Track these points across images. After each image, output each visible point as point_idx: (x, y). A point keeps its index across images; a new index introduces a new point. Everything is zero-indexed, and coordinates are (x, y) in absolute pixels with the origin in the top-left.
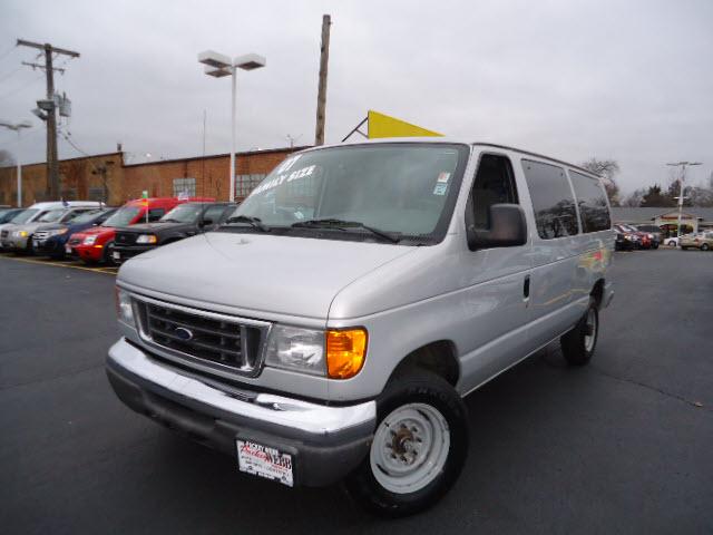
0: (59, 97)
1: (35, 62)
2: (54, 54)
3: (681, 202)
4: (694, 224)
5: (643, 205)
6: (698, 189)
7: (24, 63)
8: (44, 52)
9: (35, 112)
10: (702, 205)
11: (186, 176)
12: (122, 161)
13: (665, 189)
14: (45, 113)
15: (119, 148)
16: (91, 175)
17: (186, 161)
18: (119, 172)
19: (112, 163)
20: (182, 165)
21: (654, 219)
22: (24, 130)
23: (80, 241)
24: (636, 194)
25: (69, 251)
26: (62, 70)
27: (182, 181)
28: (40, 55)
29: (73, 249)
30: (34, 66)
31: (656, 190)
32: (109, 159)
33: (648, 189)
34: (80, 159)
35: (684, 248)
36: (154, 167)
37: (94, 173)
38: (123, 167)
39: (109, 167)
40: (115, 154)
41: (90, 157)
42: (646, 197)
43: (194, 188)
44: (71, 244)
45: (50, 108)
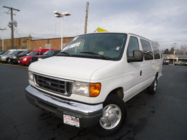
0: (14, 21)
1: (8, 12)
2: (13, 10)
3: (174, 53)
4: (177, 59)
5: (164, 54)
7: (5, 12)
8: (10, 9)
9: (8, 25)
10: (179, 54)
11: (48, 43)
12: (31, 39)
13: (169, 50)
14: (11, 26)
15: (30, 36)
16: (22, 42)
17: (48, 39)
18: (30, 42)
19: (28, 39)
21: (167, 57)
22: (4, 30)
23: (22, 59)
24: (162, 51)
26: (15, 15)
27: (47, 45)
28: (9, 10)
29: (20, 62)
30: (8, 13)
31: (167, 50)
32: (27, 38)
33: (165, 50)
34: (20, 38)
35: (175, 65)
36: (40, 41)
37: (23, 42)
38: (31, 40)
39: (28, 40)
40: (29, 37)
41: (22, 38)
42: (165, 52)
43: (50, 46)
44: (20, 60)
45: (12, 24)
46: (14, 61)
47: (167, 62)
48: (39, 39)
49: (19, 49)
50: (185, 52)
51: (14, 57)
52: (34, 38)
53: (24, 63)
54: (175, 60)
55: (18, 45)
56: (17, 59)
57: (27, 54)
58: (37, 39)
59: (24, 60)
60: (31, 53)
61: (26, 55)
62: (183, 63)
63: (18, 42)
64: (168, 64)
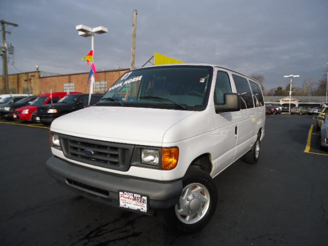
0: (8, 45)
2: (6, 25)
3: (290, 94)
4: (296, 103)
5: (275, 95)
6: (298, 88)
11: (70, 82)
12: (39, 76)
13: (284, 88)
14: (2, 53)
15: (38, 69)
16: (23, 81)
17: (70, 75)
18: (38, 80)
19: (34, 76)
20: (68, 77)
21: (279, 101)
23: (20, 112)
24: (272, 90)
25: (15, 116)
26: (9, 33)
27: (68, 85)
29: (17, 116)
31: (280, 88)
32: (32, 74)
33: (276, 88)
34: (18, 74)
35: (292, 114)
36: (55, 78)
37: (26, 81)
38: (40, 78)
39: (33, 78)
40: (36, 72)
41: (23, 73)
42: (276, 92)
43: (74, 88)
44: (16, 113)
45: (4, 50)
46: (7, 116)
47: (277, 109)
48: (53, 75)
49: (18, 93)
50: (310, 91)
51: (7, 109)
52: (45, 72)
53: (24, 117)
54: (293, 105)
55: (15, 86)
56: (12, 111)
57: (30, 102)
58: (50, 75)
59: (23, 113)
60: (36, 100)
61: (29, 104)
62: (305, 110)
63: (16, 81)
64: (280, 114)
